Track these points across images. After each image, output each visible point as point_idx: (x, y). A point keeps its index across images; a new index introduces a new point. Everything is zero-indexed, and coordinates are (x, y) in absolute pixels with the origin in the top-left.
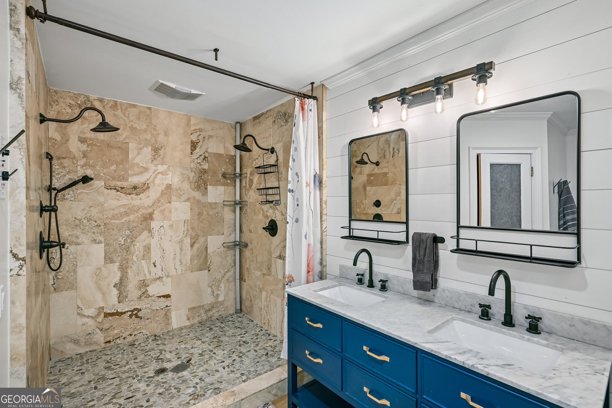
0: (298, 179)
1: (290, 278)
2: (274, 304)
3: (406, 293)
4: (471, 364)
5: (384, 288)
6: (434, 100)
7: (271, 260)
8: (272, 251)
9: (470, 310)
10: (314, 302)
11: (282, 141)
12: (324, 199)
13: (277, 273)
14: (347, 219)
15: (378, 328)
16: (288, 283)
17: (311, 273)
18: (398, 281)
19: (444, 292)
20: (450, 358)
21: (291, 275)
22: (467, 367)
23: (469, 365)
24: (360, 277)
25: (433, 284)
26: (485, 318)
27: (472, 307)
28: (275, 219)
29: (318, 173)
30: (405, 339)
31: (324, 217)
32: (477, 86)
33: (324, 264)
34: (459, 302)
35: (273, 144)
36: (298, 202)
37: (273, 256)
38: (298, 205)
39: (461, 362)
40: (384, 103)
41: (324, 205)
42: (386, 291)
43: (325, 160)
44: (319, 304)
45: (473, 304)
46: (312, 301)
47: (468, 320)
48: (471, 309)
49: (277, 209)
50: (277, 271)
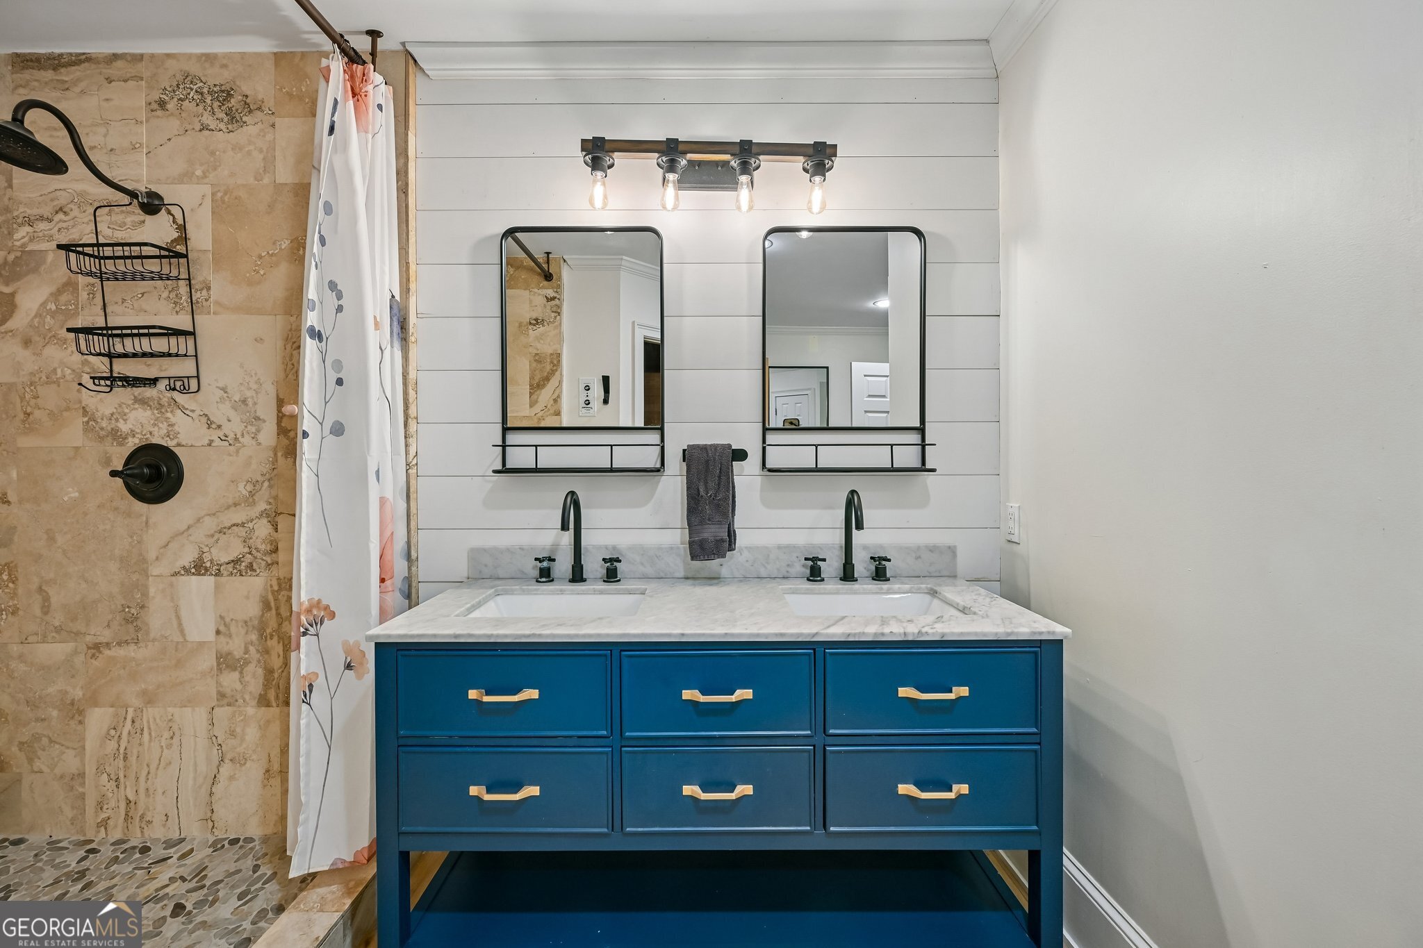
0: (336, 303)
1: (315, 612)
2: (167, 735)
3: (662, 575)
4: (916, 631)
5: (611, 575)
6: (733, 185)
7: (146, 587)
8: (152, 555)
9: (786, 575)
10: (506, 636)
11: (207, 180)
12: (412, 375)
13: (180, 625)
14: (499, 427)
15: (726, 634)
16: (307, 630)
17: (388, 583)
18: (642, 555)
19: (741, 554)
20: (883, 634)
21: (319, 601)
22: (910, 638)
23: (914, 634)
24: (545, 564)
25: (728, 542)
26: (818, 579)
27: (789, 569)
28: (170, 444)
29: (398, 298)
30: (792, 635)
31: (413, 426)
32: (811, 181)
33: (414, 554)
34: (766, 565)
35: (149, 181)
36: (339, 372)
37: (155, 571)
38: (340, 382)
39: (900, 634)
40: (619, 158)
41: (411, 393)
42: (619, 580)
43: (413, 267)
44: (529, 636)
45: (790, 563)
46: (498, 636)
47: (802, 588)
48: (788, 572)
49: (183, 409)
50: (178, 617)
